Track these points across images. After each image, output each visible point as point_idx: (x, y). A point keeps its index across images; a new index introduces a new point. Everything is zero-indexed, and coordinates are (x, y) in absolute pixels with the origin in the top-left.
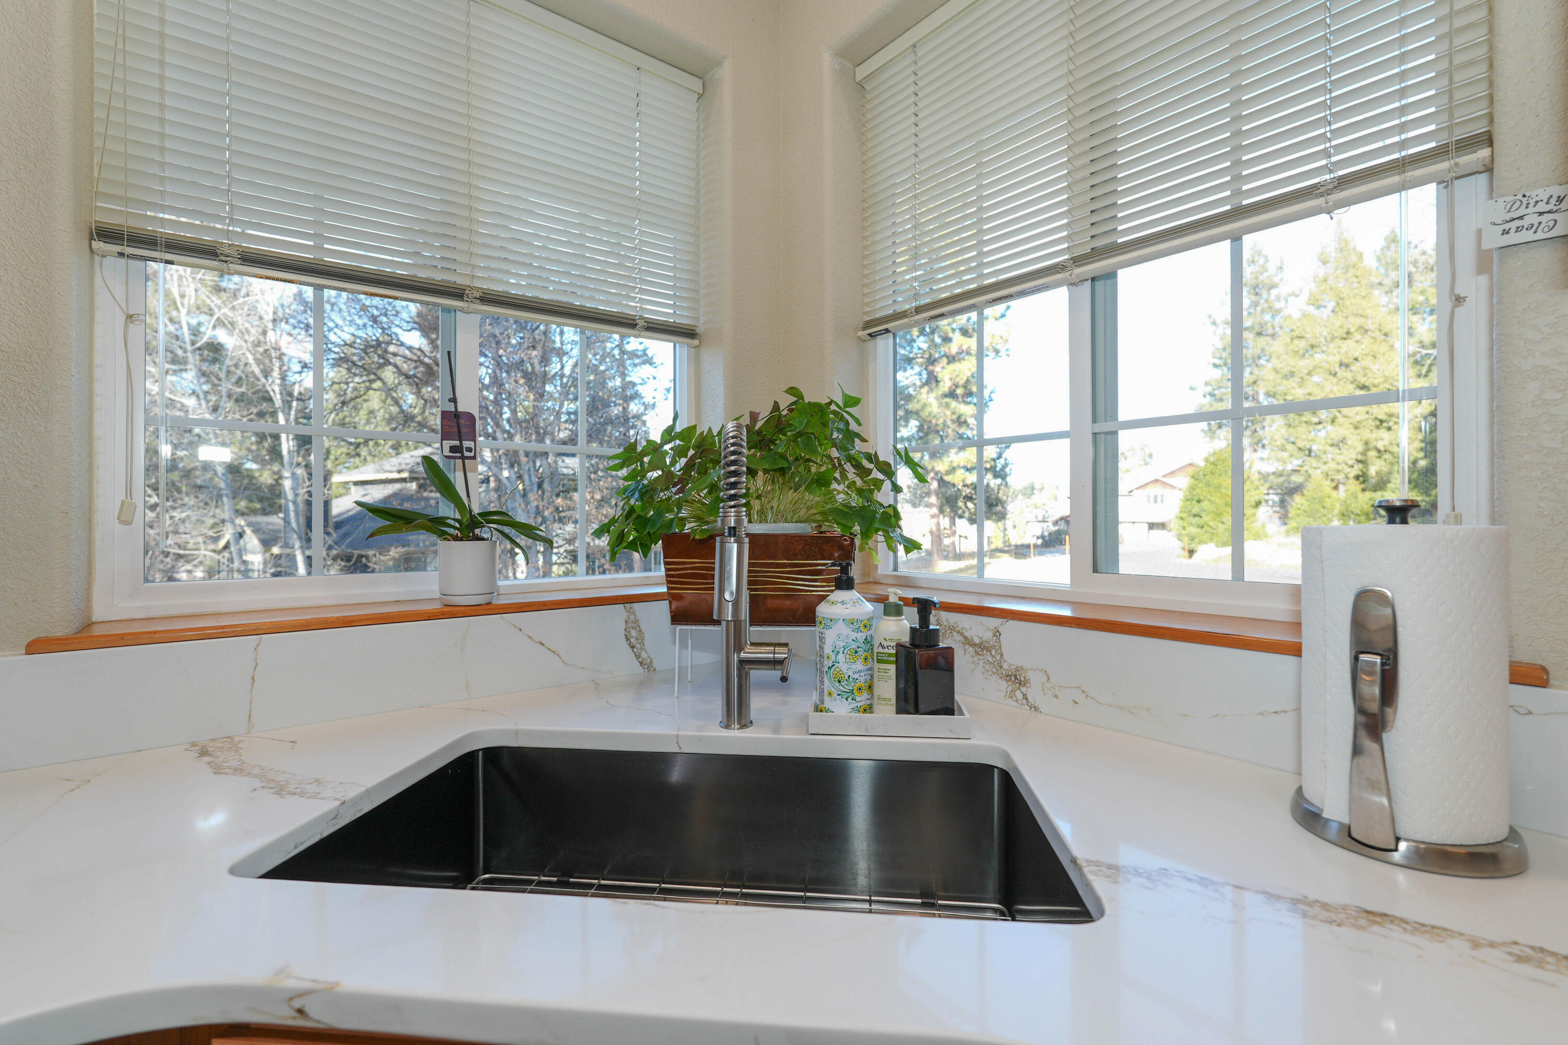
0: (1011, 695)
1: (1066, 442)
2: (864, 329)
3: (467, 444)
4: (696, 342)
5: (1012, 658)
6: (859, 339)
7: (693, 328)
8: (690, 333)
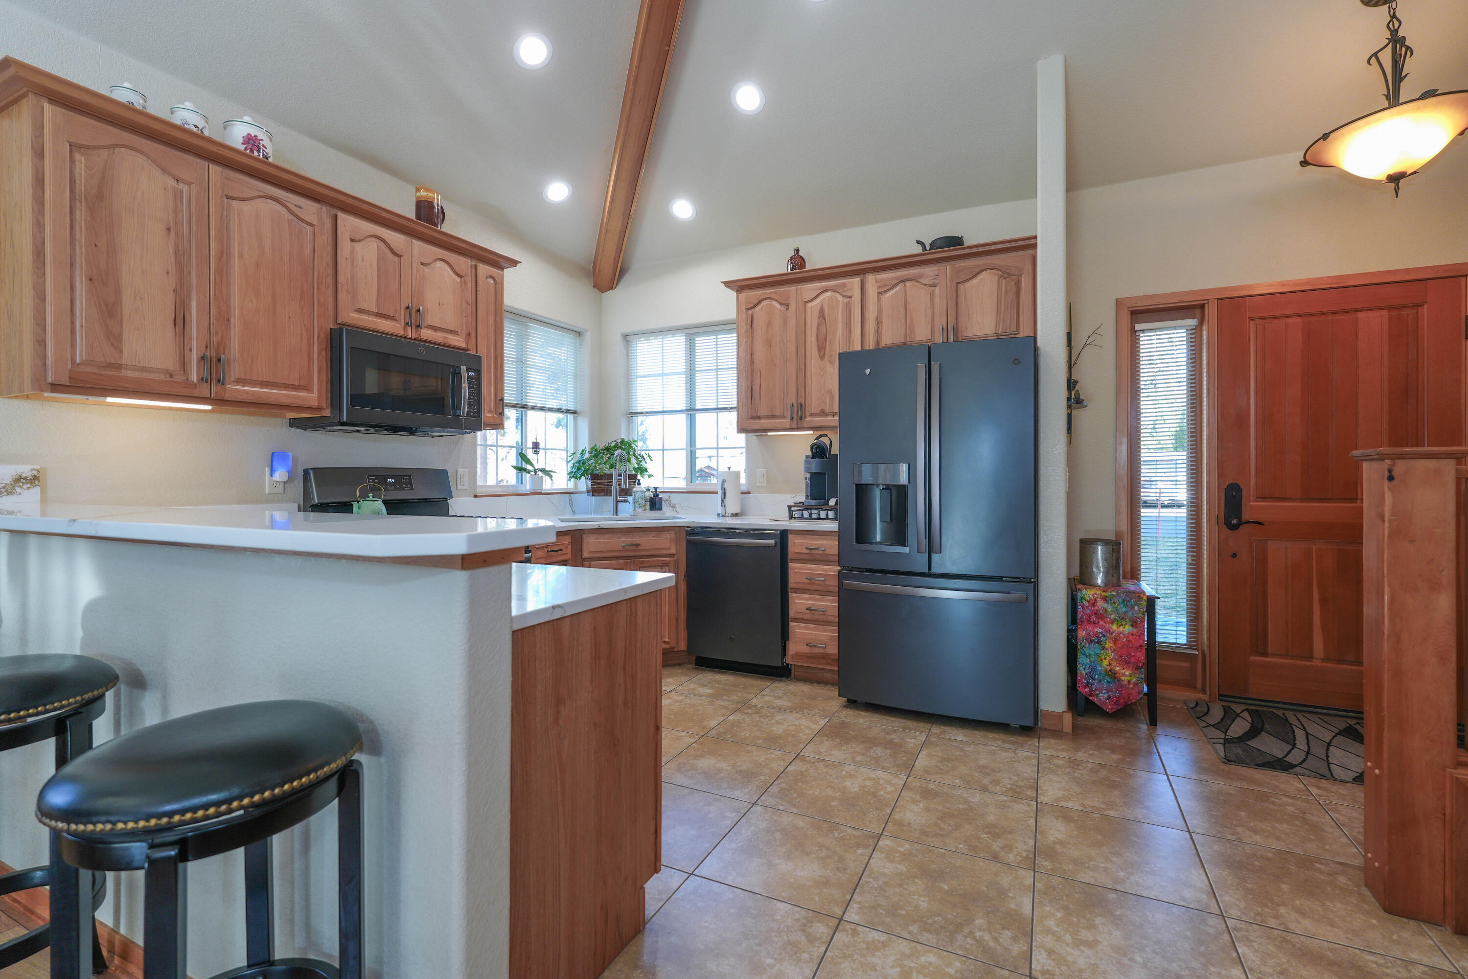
1: (685, 451)
2: (633, 416)
3: (538, 450)
4: (577, 415)
5: (674, 501)
6: (628, 417)
7: (575, 411)
8: (573, 412)
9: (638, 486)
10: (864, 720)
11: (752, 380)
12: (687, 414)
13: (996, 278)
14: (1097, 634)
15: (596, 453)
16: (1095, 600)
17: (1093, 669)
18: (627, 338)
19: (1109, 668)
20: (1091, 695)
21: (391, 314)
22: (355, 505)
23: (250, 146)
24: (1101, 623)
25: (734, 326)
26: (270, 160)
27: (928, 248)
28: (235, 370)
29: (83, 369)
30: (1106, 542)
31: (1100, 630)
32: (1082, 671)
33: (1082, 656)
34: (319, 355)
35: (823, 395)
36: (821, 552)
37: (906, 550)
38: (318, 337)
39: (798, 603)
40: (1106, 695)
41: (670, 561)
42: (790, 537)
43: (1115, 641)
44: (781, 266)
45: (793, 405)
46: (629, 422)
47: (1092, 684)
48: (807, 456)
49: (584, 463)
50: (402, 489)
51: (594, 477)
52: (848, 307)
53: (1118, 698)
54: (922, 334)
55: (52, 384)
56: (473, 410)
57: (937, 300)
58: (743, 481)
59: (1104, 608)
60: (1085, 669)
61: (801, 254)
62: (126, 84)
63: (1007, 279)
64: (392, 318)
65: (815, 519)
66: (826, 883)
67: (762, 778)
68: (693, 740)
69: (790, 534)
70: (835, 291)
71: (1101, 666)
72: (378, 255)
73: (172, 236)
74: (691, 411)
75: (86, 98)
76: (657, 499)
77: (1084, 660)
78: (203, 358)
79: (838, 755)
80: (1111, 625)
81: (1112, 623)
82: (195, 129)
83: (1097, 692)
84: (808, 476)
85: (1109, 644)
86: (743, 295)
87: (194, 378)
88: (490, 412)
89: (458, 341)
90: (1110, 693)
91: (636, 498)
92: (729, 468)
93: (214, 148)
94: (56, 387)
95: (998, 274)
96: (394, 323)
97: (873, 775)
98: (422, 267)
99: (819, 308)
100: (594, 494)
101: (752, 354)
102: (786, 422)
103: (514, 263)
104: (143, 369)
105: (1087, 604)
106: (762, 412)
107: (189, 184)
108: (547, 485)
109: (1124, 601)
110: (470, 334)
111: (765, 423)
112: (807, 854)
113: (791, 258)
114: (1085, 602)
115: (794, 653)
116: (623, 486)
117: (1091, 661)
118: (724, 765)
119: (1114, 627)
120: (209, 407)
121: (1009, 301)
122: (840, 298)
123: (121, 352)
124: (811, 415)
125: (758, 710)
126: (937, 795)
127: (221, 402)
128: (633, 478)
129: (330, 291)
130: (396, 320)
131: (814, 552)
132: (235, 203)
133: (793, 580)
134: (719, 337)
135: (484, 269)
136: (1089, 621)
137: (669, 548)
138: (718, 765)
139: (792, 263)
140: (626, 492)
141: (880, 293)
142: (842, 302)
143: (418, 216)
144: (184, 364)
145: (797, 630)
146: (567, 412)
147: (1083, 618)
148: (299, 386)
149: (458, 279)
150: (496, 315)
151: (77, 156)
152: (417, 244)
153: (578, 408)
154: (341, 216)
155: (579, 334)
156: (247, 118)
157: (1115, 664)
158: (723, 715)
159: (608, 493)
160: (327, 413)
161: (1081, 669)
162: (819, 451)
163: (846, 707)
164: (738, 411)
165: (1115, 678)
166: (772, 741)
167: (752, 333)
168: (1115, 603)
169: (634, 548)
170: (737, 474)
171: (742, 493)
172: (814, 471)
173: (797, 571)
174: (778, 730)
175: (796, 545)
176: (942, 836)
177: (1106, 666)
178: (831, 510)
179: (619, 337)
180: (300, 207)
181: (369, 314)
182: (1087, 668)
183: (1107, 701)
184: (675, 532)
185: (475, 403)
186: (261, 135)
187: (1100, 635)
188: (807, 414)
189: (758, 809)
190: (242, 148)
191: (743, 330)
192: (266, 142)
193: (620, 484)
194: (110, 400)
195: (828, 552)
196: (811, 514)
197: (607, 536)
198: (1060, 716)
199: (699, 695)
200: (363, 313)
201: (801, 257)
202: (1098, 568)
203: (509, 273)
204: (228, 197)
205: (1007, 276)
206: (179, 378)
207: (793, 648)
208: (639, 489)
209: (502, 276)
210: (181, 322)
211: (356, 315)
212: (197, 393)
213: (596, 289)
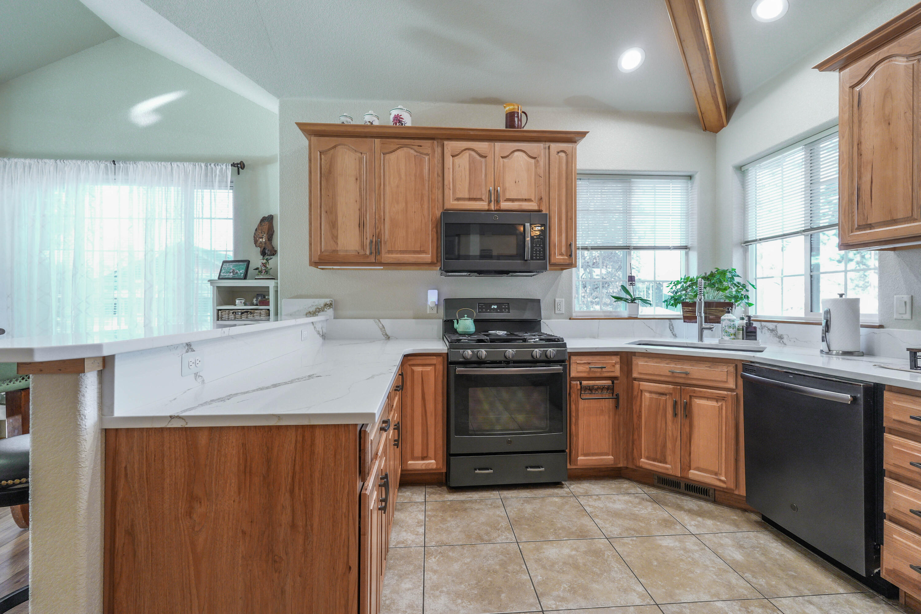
0: (780, 342)
1: (803, 277)
2: (744, 243)
3: (633, 282)
4: (688, 250)
5: (780, 332)
6: (742, 246)
7: (687, 246)
8: (686, 248)
9: (726, 315)
11: (860, 177)
12: (805, 235)
18: (742, 169)
21: (479, 197)
22: (455, 321)
23: (395, 121)
28: (388, 247)
29: (324, 253)
34: (432, 230)
38: (431, 220)
39: (897, 496)
41: (727, 395)
42: (887, 395)
46: (746, 251)
49: (678, 293)
50: (501, 312)
51: (685, 304)
55: (314, 262)
56: (539, 254)
62: (344, 114)
64: (481, 199)
69: (890, 391)
72: (470, 161)
73: (358, 182)
74: (810, 231)
75: (323, 128)
76: (751, 329)
78: (372, 242)
82: (368, 124)
86: (848, 69)
87: (368, 252)
88: (561, 254)
89: (532, 206)
91: (723, 326)
93: (375, 130)
96: (481, 203)
98: (505, 160)
100: (685, 320)
103: (583, 134)
104: (346, 251)
106: (876, 217)
107: (366, 153)
108: (644, 311)
110: (541, 198)
111: (878, 232)
115: (891, 565)
120: (381, 267)
123: (337, 244)
129: (439, 191)
130: (483, 200)
132: (387, 155)
133: (892, 458)
135: (556, 147)
137: (726, 382)
143: (506, 127)
144: (363, 246)
145: (895, 535)
146: (674, 248)
148: (420, 251)
149: (533, 161)
150: (567, 179)
151: (323, 156)
152: (498, 145)
153: (690, 243)
154: (446, 144)
156: (398, 107)
164: (839, 227)
167: (860, 115)
169: (684, 375)
173: (899, 448)
175: (894, 408)
179: (732, 172)
180: (421, 146)
181: (464, 200)
184: (734, 365)
185: (542, 250)
197: (655, 360)
200: (460, 200)
203: (580, 144)
204: (384, 153)
206: (362, 253)
207: (888, 558)
208: (726, 317)
209: (576, 149)
210: (361, 225)
211: (456, 202)
212: (368, 260)
213: (708, 132)
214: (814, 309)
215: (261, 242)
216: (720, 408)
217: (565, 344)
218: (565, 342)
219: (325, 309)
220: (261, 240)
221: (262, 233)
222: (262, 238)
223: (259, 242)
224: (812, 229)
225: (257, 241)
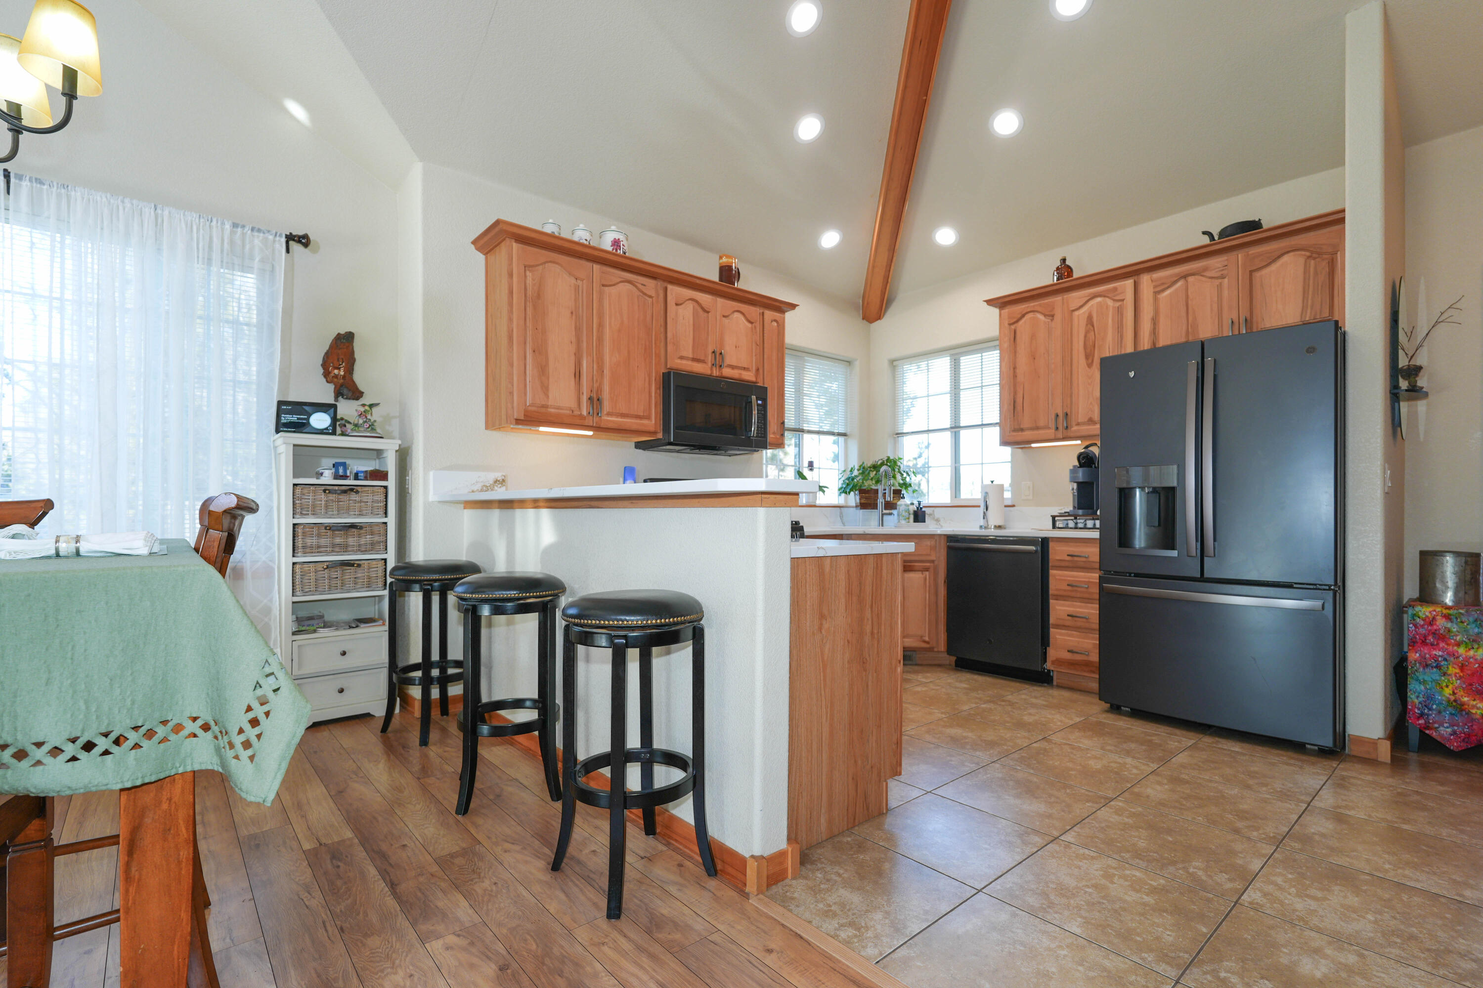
0: (937, 524)
1: (949, 468)
2: (897, 436)
3: (812, 468)
4: (846, 438)
5: (937, 516)
6: (894, 437)
7: (845, 432)
8: (844, 435)
9: (901, 500)
10: (1123, 723)
11: (1015, 393)
12: (952, 432)
13: (1302, 261)
14: (1435, 658)
15: (864, 470)
16: (1434, 618)
17: (1429, 698)
18: (894, 364)
19: (1452, 698)
20: (1428, 728)
21: (702, 358)
23: (615, 247)
24: (1442, 645)
25: (997, 343)
26: (627, 254)
27: (1216, 238)
28: (607, 406)
29: (530, 408)
30: (1457, 554)
31: (1440, 653)
32: (1414, 698)
33: (1414, 682)
34: (655, 393)
35: (1091, 403)
36: (1084, 559)
37: (1174, 553)
38: (655, 379)
39: (1058, 610)
40: (1449, 730)
41: (932, 566)
42: (1051, 545)
43: (1462, 668)
44: (1048, 278)
45: (1057, 415)
46: (895, 443)
47: (1428, 715)
48: (1074, 466)
49: (853, 479)
51: (862, 492)
52: (1120, 311)
53: (1468, 736)
54: (1207, 330)
55: (516, 420)
56: (761, 432)
57: (1226, 293)
58: (1007, 495)
59: (1445, 628)
60: (1418, 697)
61: (1067, 263)
62: (551, 221)
63: (1317, 260)
64: (703, 361)
65: (1081, 528)
66: (1050, 816)
67: (1005, 747)
68: (944, 716)
69: (1052, 541)
70: (1105, 296)
71: (1441, 694)
72: (693, 313)
73: (574, 317)
74: (956, 428)
75: (533, 235)
76: (920, 513)
77: (1417, 687)
78: (589, 399)
79: (1086, 743)
80: (1455, 648)
81: (1458, 644)
82: (585, 242)
83: (1436, 725)
84: (1075, 486)
85: (1452, 670)
86: (1006, 311)
87: (585, 413)
88: (774, 433)
89: (749, 376)
90: (1456, 728)
91: (901, 511)
92: (992, 482)
93: (596, 253)
94: (518, 421)
95: (1305, 255)
96: (703, 365)
97: (1120, 760)
98: (723, 319)
99: (1086, 317)
100: (862, 508)
101: (1015, 368)
102: (1051, 432)
103: (793, 306)
104: (558, 408)
105: (1422, 623)
106: (1026, 424)
107: (582, 280)
109: (1476, 620)
110: (758, 369)
111: (1028, 434)
112: (1037, 798)
113: (1058, 269)
114: (1418, 620)
115: (1054, 659)
116: (888, 499)
117: (1426, 688)
118: (970, 734)
119: (1461, 650)
120: (591, 433)
121: (1320, 284)
122: (1110, 303)
123: (548, 397)
124: (1078, 424)
125: (1011, 704)
126: (1187, 782)
127: (598, 429)
128: (898, 493)
129: (662, 344)
130: (706, 363)
131: (1076, 559)
132: (606, 288)
133: (1054, 586)
134: (983, 354)
135: (769, 314)
136: (1424, 642)
137: (930, 555)
138: (964, 734)
139: (1058, 273)
140: (890, 506)
141: (1156, 293)
142: (1114, 307)
143: (721, 280)
144: (579, 403)
145: (1057, 635)
146: (838, 435)
147: (1416, 638)
148: (643, 415)
149: (749, 325)
150: (779, 352)
152: (720, 301)
153: (849, 431)
154: (670, 287)
155: (849, 363)
156: (613, 228)
157: (1462, 693)
158: (976, 703)
159: (874, 506)
160: (660, 436)
161: (1413, 697)
162: (1086, 460)
163: (1107, 711)
164: (1000, 426)
165: (1462, 710)
166: (1020, 725)
167: (1015, 347)
168: (1462, 622)
170: (1001, 488)
171: (1006, 506)
172: (1081, 480)
173: (1058, 579)
174: (1027, 719)
175: (1057, 553)
176: (1181, 809)
177: (1448, 696)
178: (1098, 519)
179: (885, 365)
180: (644, 285)
181: (688, 360)
182: (1421, 696)
183: (1452, 737)
184: (936, 539)
185: (763, 427)
186: (621, 237)
187: (1440, 659)
188: (1074, 423)
189: (997, 765)
190: (610, 249)
191: (1006, 345)
192: (625, 242)
193: (885, 498)
194: (542, 429)
195: (1091, 559)
196: (1076, 523)
198: (1374, 743)
199: (956, 688)
200: (684, 359)
201: (1069, 267)
202: (1444, 583)
203: (789, 316)
204: (603, 285)
205: (1317, 256)
206: (577, 413)
207: (1053, 653)
208: (903, 503)
209: (784, 319)
210: (578, 375)
211: (679, 361)
212: (586, 423)
213: (865, 321)
214: (957, 496)
215: (336, 376)
216: (925, 579)
217: (802, 527)
218: (801, 525)
219: (496, 488)
220: (336, 371)
221: (338, 361)
222: (339, 369)
223: (332, 375)
224: (956, 427)
225: (330, 373)
